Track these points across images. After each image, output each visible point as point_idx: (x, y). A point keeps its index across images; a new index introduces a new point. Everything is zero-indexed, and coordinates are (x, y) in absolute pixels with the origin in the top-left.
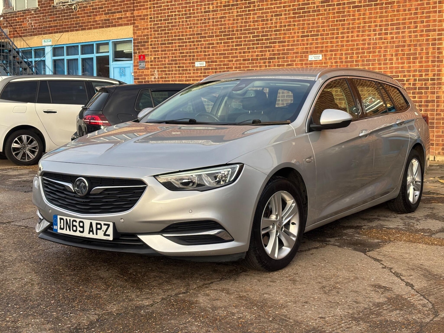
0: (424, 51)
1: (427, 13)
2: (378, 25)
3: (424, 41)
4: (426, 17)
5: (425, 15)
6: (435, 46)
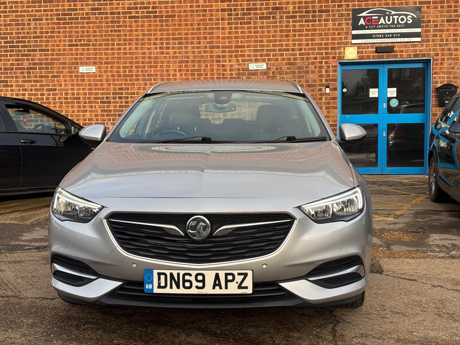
0: (209, 68)
1: (210, 29)
2: (159, 38)
3: (208, 57)
4: (209, 33)
5: (208, 31)
6: (219, 63)
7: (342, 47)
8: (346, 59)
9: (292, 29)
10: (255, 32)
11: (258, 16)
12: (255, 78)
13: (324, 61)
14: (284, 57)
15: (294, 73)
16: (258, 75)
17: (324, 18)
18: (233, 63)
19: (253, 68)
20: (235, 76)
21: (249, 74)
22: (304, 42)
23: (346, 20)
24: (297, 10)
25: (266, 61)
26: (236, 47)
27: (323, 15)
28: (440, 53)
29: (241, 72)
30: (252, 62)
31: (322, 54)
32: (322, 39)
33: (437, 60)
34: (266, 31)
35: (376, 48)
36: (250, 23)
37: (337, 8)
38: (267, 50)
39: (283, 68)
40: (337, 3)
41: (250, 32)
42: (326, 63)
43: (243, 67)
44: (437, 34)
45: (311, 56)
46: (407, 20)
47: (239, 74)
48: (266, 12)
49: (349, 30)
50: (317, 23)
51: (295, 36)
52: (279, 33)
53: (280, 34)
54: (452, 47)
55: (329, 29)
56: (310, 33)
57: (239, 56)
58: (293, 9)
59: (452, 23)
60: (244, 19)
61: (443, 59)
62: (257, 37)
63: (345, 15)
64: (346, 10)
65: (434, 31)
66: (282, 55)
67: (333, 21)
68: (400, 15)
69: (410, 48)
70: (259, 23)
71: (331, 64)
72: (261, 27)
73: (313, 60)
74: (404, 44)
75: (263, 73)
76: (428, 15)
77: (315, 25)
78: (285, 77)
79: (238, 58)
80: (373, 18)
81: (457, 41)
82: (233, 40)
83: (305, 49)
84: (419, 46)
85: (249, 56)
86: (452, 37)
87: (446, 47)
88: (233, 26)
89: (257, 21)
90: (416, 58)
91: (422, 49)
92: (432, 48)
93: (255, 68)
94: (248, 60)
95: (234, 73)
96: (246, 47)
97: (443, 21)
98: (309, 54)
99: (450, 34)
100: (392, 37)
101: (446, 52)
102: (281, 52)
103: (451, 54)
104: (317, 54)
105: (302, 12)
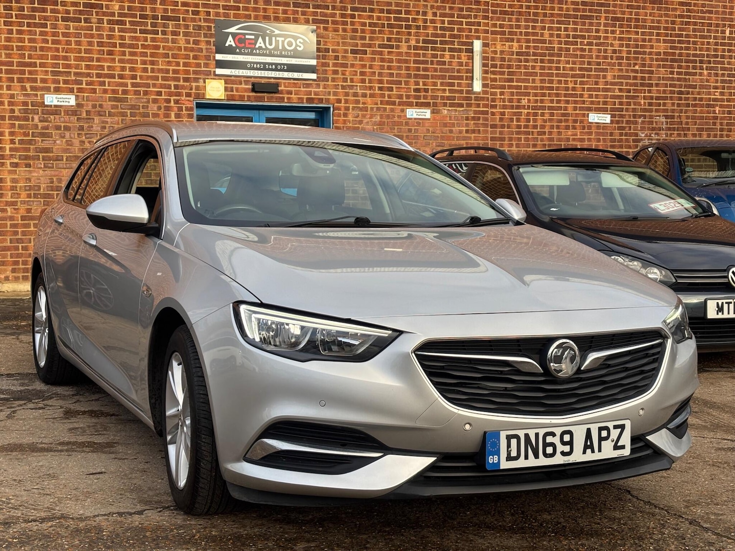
7: (200, 78)
8: (207, 97)
9: (118, 42)
10: (54, 42)
11: (60, 15)
12: (55, 119)
13: (172, 98)
14: (107, 87)
15: (124, 115)
16: (60, 114)
17: (170, 29)
18: (15, 93)
19: (52, 101)
20: (19, 115)
21: (44, 112)
22: (139, 66)
23: (205, 36)
24: (126, 11)
25: (75, 92)
26: (20, 64)
27: (169, 25)
28: (343, 98)
29: (30, 107)
30: (51, 91)
31: (169, 87)
32: (169, 63)
33: (339, 109)
34: (73, 42)
35: (253, 85)
36: (45, 26)
37: (191, 16)
38: (76, 74)
39: (105, 106)
40: (190, 7)
41: (47, 41)
42: (176, 102)
43: (33, 99)
44: (338, 70)
45: (151, 89)
46: (297, 45)
47: (26, 111)
48: (74, 10)
49: (212, 52)
50: (160, 36)
51: (124, 53)
52: (96, 48)
53: (98, 48)
54: (359, 91)
55: (180, 49)
56: (148, 51)
57: (26, 80)
58: (120, 9)
59: (358, 56)
60: (34, 17)
61: (347, 109)
62: (57, 50)
63: (204, 29)
64: (206, 20)
65: (335, 65)
66: (103, 83)
67: (187, 36)
68: (286, 36)
69: (302, 89)
70: (62, 27)
71: (184, 104)
72: (64, 35)
73: (154, 95)
74: (292, 81)
75: (70, 112)
76: (325, 40)
77: (157, 40)
78: (109, 120)
79: (24, 84)
80: (247, 37)
81: (365, 83)
82: (15, 51)
83: (141, 77)
84: (314, 86)
85: (44, 81)
86: (359, 77)
87: (351, 91)
88: (14, 28)
89: (57, 23)
90: (310, 103)
91: (318, 92)
92: (332, 90)
93: (55, 103)
94: (42, 89)
95: (16, 108)
96: (38, 65)
97: (346, 51)
98: (148, 86)
99: (356, 72)
100: (276, 70)
101: (351, 98)
102: (102, 79)
103: (358, 102)
104: (162, 86)
105: (135, 16)
